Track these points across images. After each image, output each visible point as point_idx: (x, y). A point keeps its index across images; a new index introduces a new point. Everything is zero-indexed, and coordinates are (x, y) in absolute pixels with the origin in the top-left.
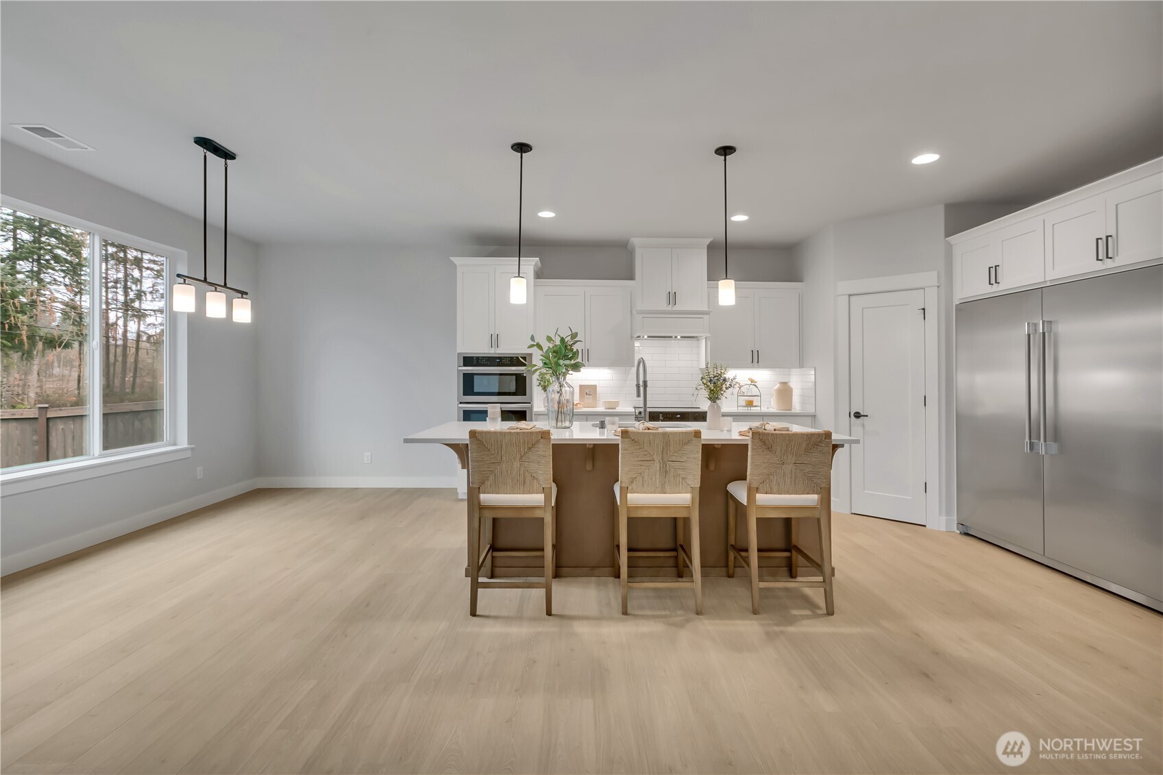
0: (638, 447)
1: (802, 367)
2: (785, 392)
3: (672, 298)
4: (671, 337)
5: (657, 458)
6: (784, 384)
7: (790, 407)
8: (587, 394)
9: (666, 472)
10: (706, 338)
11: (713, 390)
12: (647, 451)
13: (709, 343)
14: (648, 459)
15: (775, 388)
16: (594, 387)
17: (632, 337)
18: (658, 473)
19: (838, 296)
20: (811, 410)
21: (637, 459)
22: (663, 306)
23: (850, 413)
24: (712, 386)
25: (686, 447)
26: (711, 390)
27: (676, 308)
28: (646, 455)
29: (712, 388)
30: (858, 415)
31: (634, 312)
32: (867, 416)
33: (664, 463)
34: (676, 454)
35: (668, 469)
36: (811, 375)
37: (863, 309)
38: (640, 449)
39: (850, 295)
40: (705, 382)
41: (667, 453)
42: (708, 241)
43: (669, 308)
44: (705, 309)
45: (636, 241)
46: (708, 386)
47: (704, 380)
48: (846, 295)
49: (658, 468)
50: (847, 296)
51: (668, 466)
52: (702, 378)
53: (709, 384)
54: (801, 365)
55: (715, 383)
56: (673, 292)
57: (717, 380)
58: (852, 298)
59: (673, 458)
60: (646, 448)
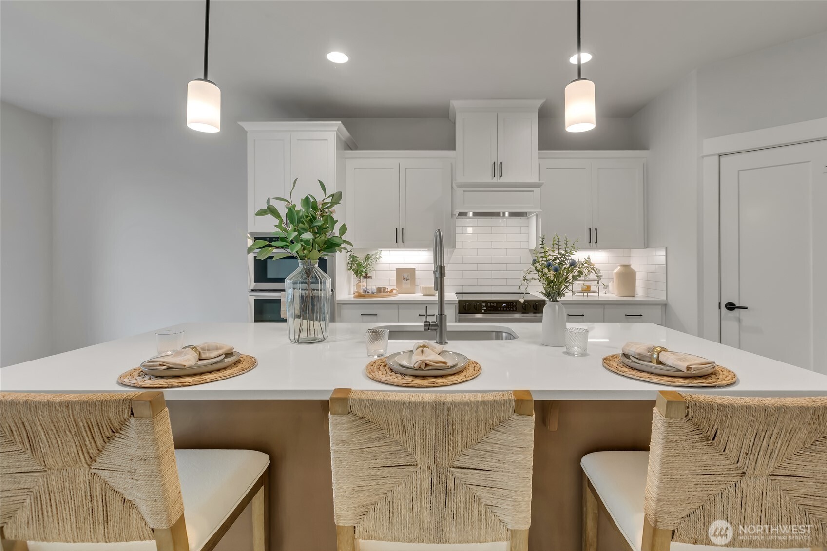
0: (375, 435)
1: (647, 247)
2: (627, 276)
3: (498, 169)
4: (498, 214)
5: (424, 461)
6: (627, 266)
7: (632, 292)
8: (404, 279)
9: (446, 493)
10: (537, 216)
11: (552, 281)
12: (397, 443)
13: (540, 221)
14: (402, 461)
15: (615, 271)
16: (412, 271)
17: (452, 215)
18: (426, 495)
19: (703, 157)
20: (662, 298)
21: (373, 463)
22: (488, 178)
23: (720, 303)
24: (551, 275)
25: (495, 436)
26: (550, 282)
27: (502, 180)
28: (395, 452)
29: (552, 278)
30: (731, 307)
31: (454, 185)
32: (746, 308)
33: (439, 472)
34: (470, 452)
35: (451, 485)
36: (660, 256)
37: (739, 171)
38: (380, 439)
39: (720, 156)
40: (539, 267)
41: (447, 450)
42: (538, 103)
43: (495, 180)
44: (535, 179)
45: (455, 104)
46: (545, 275)
47: (537, 265)
48: (714, 155)
49: (426, 484)
50: (717, 157)
51: (451, 478)
52: (535, 262)
53: (546, 270)
54: (647, 243)
55: (556, 270)
56: (499, 163)
57: (559, 263)
58: (723, 159)
59: (464, 461)
60: (396, 437)
